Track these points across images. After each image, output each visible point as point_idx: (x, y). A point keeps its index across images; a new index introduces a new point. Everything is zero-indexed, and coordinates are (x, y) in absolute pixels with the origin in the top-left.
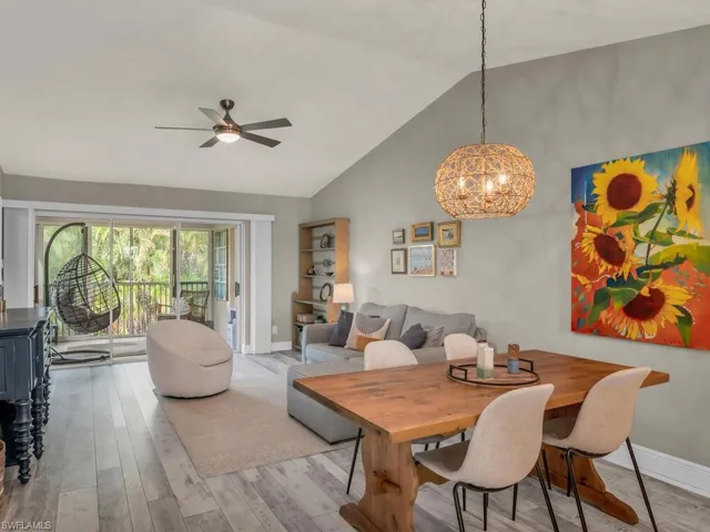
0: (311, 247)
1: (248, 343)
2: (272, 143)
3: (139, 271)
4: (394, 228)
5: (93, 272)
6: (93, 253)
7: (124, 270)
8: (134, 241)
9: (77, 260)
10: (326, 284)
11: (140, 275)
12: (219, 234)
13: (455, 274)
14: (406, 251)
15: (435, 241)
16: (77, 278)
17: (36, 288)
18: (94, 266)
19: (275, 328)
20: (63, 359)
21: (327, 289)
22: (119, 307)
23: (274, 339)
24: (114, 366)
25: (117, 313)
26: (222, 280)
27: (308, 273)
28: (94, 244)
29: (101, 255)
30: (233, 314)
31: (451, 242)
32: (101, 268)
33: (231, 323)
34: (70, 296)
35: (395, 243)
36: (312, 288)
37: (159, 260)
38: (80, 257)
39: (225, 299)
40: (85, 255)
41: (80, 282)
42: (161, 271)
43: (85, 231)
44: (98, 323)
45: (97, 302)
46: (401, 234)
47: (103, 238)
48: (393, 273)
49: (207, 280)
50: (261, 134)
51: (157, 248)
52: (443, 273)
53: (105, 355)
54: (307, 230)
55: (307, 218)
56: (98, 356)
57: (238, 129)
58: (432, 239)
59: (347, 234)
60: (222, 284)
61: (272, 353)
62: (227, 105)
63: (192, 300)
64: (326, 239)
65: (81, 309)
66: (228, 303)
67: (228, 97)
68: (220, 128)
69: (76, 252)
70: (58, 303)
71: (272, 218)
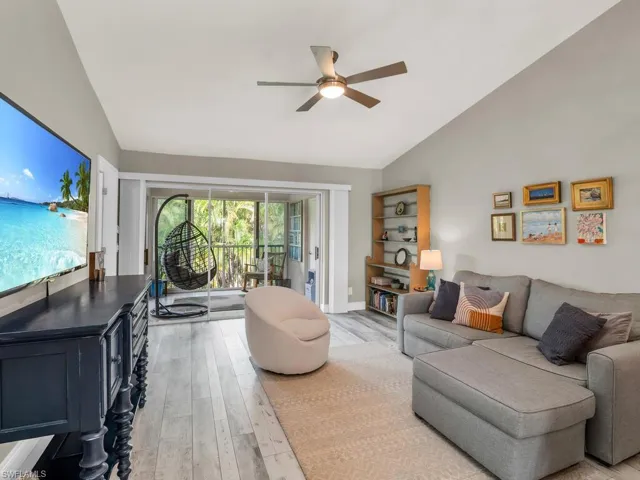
0: (382, 214)
1: (327, 302)
2: (370, 102)
3: (227, 235)
4: (495, 191)
5: (195, 237)
6: (195, 222)
7: (217, 234)
9: (182, 226)
10: (403, 249)
11: (228, 239)
12: (294, 205)
13: (605, 242)
14: (514, 216)
15: (566, 203)
16: (181, 242)
17: (146, 251)
18: (196, 233)
19: (351, 289)
20: (169, 313)
21: (403, 254)
22: (215, 268)
23: (351, 299)
24: (211, 323)
25: (214, 272)
26: (297, 243)
27: (381, 239)
28: (196, 215)
29: (201, 223)
30: (312, 275)
31: (596, 203)
32: (201, 234)
33: (309, 282)
34: (175, 258)
35: (496, 207)
36: (384, 252)
37: (240, 227)
38: (184, 224)
39: (299, 260)
40: (188, 223)
41: (184, 244)
43: (189, 203)
44: (197, 281)
45: (197, 260)
46: (507, 197)
47: (202, 211)
48: (494, 240)
49: (283, 243)
51: (241, 218)
52: (581, 241)
53: (203, 309)
54: (379, 199)
55: (379, 188)
56: (198, 310)
57: (344, 82)
58: (560, 201)
59: (428, 201)
60: (297, 248)
61: (349, 313)
63: (272, 260)
64: (402, 207)
65: (184, 270)
66: (303, 264)
68: (324, 82)
69: (181, 220)
70: (166, 264)
71: (349, 187)
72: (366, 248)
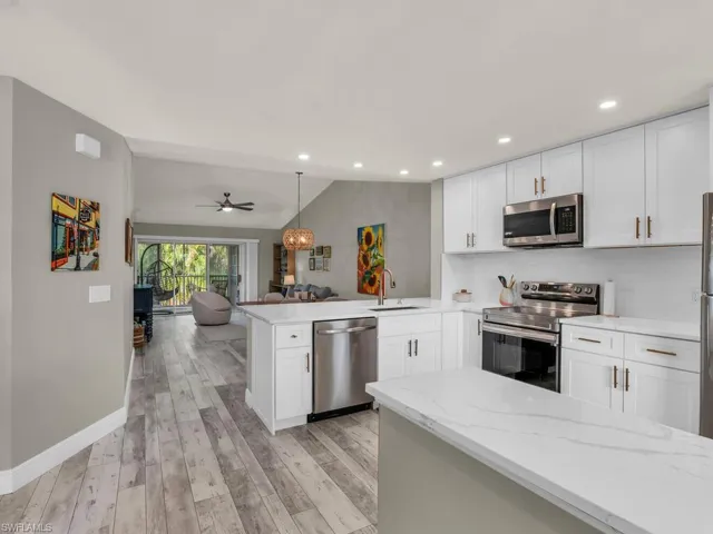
0: (280, 256)
2: (250, 209)
3: (188, 269)
8: (185, 250)
9: (155, 264)
11: (189, 272)
14: (314, 259)
18: (165, 267)
22: (178, 287)
25: (177, 290)
27: (278, 271)
28: (163, 253)
29: (169, 259)
32: (169, 267)
35: (311, 255)
36: (281, 278)
37: (200, 262)
38: (157, 261)
40: (159, 261)
42: (201, 269)
43: (159, 248)
44: (168, 295)
46: (313, 251)
48: (310, 270)
49: (227, 274)
50: (245, 207)
51: (199, 254)
54: (278, 247)
55: (276, 242)
56: (168, 313)
57: (233, 206)
62: (227, 195)
67: (227, 192)
68: (223, 206)
69: (155, 259)
71: (258, 241)
72: (270, 276)
